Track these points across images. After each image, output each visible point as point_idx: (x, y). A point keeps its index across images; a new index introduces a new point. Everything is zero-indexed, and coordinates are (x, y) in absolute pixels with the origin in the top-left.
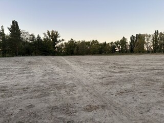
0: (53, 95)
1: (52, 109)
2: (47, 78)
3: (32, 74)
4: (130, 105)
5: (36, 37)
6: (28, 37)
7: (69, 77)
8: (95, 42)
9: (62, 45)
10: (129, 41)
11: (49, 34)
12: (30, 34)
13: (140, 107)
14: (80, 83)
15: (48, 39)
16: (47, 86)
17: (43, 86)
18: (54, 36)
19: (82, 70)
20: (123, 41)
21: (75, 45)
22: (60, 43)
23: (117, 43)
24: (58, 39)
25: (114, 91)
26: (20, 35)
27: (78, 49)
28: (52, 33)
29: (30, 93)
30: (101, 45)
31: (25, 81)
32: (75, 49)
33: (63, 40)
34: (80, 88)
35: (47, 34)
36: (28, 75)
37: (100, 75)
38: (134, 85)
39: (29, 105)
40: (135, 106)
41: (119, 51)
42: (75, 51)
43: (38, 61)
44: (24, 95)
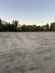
0: (16, 60)
1: (16, 69)
2: (13, 48)
3: (7, 45)
4: (49, 67)
5: (8, 23)
6: (4, 23)
7: (23, 48)
8: (35, 26)
9: (20, 27)
10: (50, 25)
11: (14, 22)
12: (6, 22)
13: (53, 69)
14: (28, 52)
15: (13, 24)
16: (14, 54)
17: (12, 54)
18: (16, 23)
19: (28, 42)
20: (47, 26)
21: (26, 27)
22: (19, 26)
23: (45, 26)
24: (18, 24)
25: (42, 58)
26: (1, 22)
27: (27, 29)
28: (15, 21)
29: (7, 58)
30: (37, 27)
31: (4, 50)
32: (25, 29)
33: (20, 25)
34: (28, 56)
35: (13, 22)
36: (5, 45)
37: (36, 47)
38: (51, 54)
39: (7, 66)
40: (51, 68)
41: (46, 30)
42: (25, 30)
43: (9, 36)
44: (4, 60)
